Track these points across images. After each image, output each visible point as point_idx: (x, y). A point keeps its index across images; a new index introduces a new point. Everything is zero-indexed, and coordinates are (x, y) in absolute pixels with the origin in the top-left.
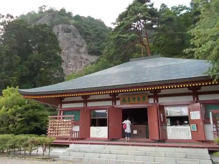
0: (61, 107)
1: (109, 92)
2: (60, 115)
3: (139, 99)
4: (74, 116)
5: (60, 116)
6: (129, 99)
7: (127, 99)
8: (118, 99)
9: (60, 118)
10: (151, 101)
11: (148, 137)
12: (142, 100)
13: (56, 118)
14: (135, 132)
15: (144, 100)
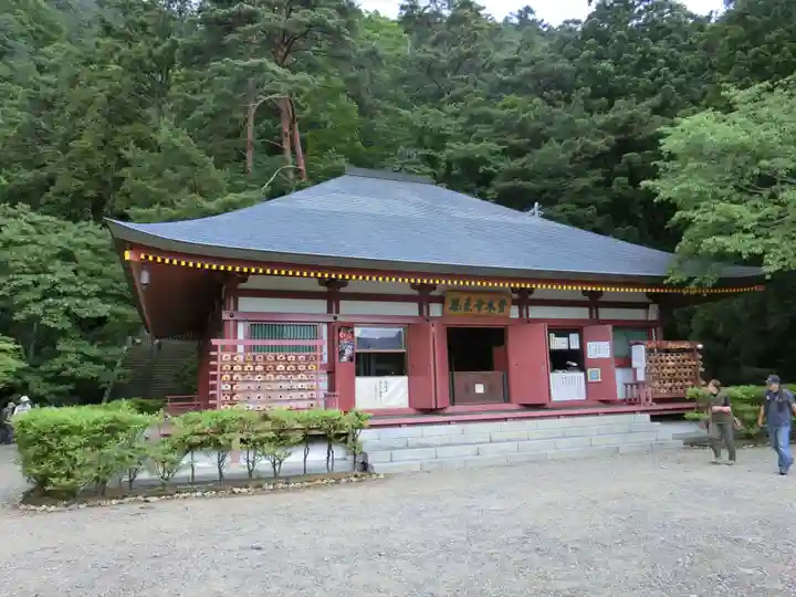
0: (236, 306)
3: (490, 305)
7: (462, 303)
8: (437, 300)
10: (514, 313)
11: (507, 400)
12: (497, 310)
14: (480, 389)
15: (502, 310)
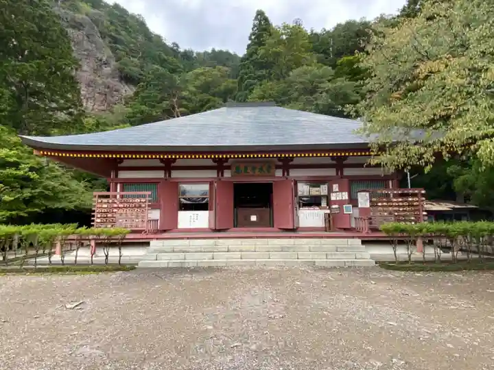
0: (117, 176)
1: (213, 156)
2: (116, 191)
3: (261, 169)
4: (150, 193)
5: (114, 193)
6: (246, 168)
7: (242, 168)
8: (229, 168)
9: (115, 197)
10: (279, 173)
11: (272, 226)
12: (266, 172)
13: (107, 197)
14: (254, 218)
15: (269, 172)
